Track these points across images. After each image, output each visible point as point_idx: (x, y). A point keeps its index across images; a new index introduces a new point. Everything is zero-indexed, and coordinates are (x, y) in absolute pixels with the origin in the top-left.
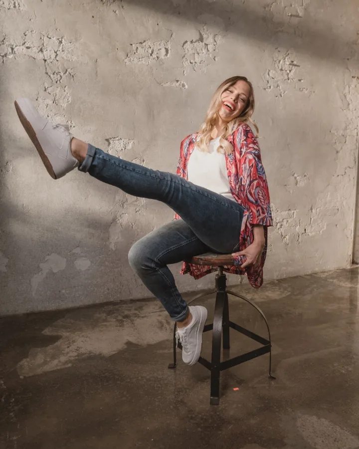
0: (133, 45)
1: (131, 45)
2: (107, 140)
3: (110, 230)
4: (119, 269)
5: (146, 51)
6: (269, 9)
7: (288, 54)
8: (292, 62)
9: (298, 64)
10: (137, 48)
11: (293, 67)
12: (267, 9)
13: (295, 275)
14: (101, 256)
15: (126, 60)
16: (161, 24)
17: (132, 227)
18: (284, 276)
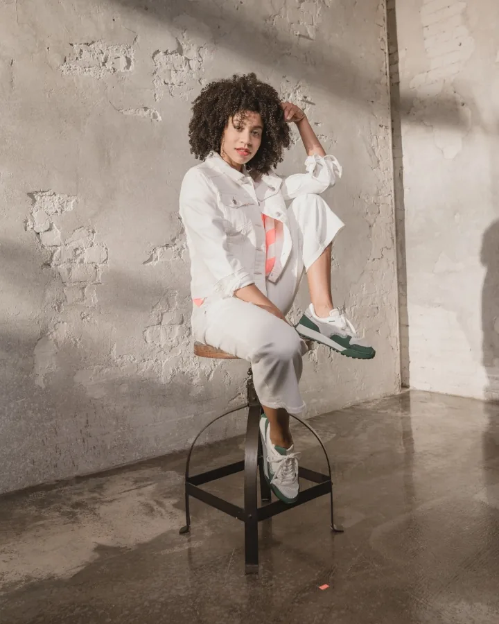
0: (75, 46)
1: (72, 45)
2: (31, 195)
3: (36, 351)
4: (53, 422)
5: (95, 58)
6: (271, 22)
7: (300, 86)
8: (305, 97)
9: (312, 102)
10: (81, 51)
11: (307, 105)
12: (268, 21)
13: (330, 411)
14: (19, 401)
15: (63, 68)
16: (118, 19)
17: (76, 345)
18: (316, 414)
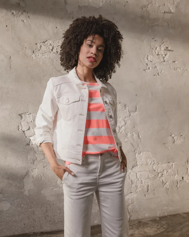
0: (38, 44)
1: (36, 44)
2: (20, 115)
3: (24, 180)
4: (32, 209)
5: (48, 48)
6: (146, 9)
7: (164, 42)
8: (167, 48)
9: (172, 49)
10: (41, 46)
11: (168, 52)
12: (144, 9)
14: (18, 200)
15: (32, 56)
16: (59, 27)
17: (41, 178)
